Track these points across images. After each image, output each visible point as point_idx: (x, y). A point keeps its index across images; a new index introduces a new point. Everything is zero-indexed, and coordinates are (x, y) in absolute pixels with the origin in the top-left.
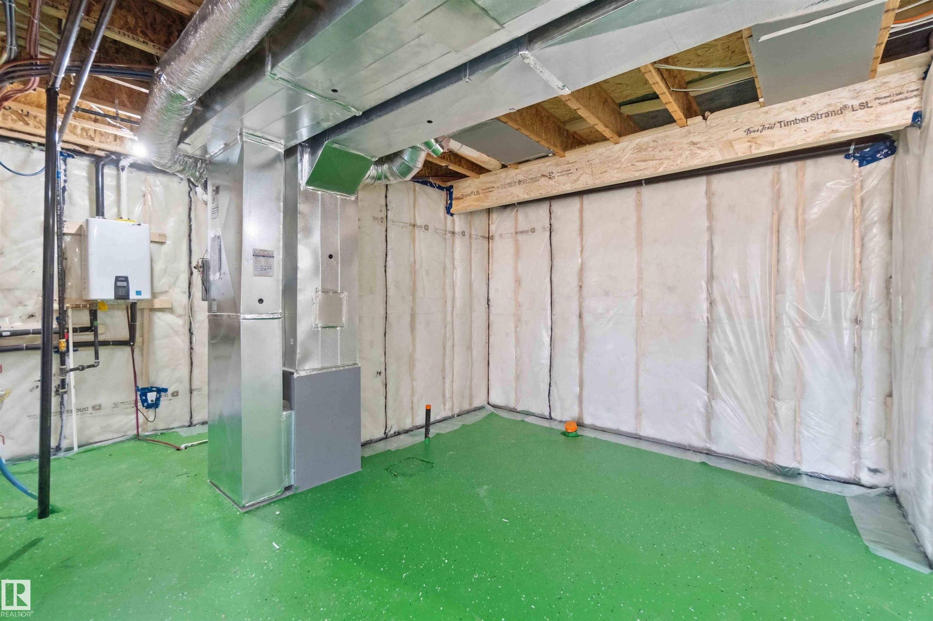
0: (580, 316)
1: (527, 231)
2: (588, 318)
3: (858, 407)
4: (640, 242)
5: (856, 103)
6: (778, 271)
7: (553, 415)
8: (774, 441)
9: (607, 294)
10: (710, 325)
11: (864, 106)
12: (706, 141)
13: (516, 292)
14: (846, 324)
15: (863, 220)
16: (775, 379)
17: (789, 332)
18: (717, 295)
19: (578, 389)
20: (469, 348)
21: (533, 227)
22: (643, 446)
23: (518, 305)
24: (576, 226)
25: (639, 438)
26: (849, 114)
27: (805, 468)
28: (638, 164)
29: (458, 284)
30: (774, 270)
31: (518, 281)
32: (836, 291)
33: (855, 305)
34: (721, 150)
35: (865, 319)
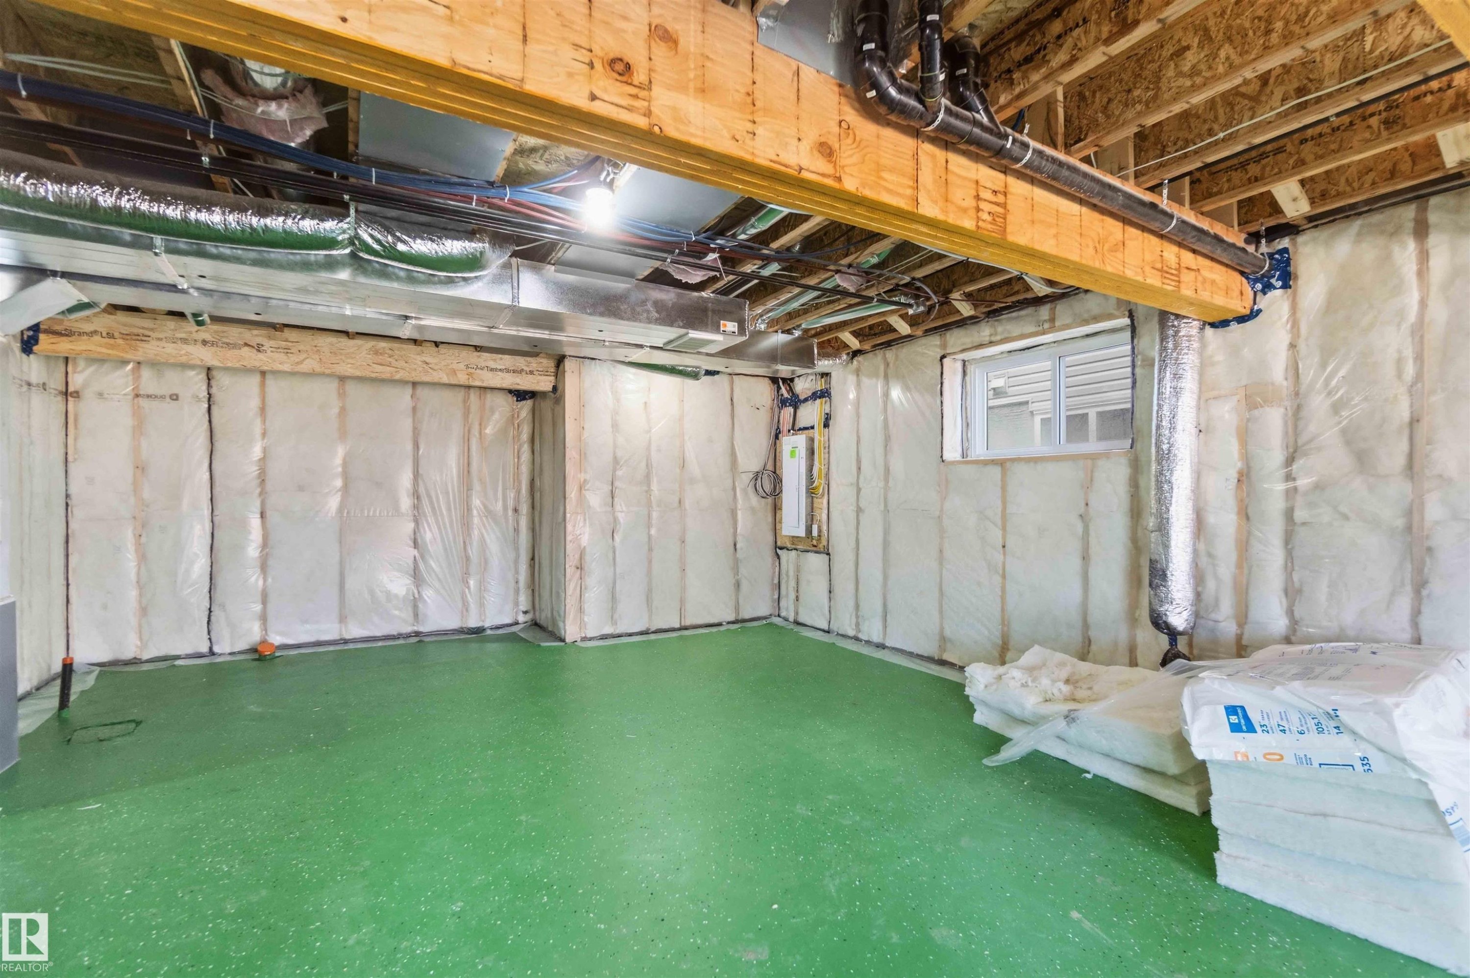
0: (263, 515)
1: (163, 397)
2: (275, 518)
3: (517, 572)
4: (345, 434)
5: (528, 369)
6: (468, 472)
7: (216, 649)
8: (467, 610)
10: (416, 518)
11: (531, 372)
12: (436, 364)
13: (137, 483)
14: (510, 513)
15: (519, 440)
16: (468, 559)
17: (476, 518)
18: (422, 490)
19: (260, 606)
21: (176, 392)
22: (351, 646)
23: (142, 504)
24: (255, 403)
25: (346, 642)
26: (524, 375)
27: (487, 624)
28: (375, 366)
30: (466, 473)
32: (505, 489)
33: (515, 498)
34: (447, 375)
35: (520, 509)
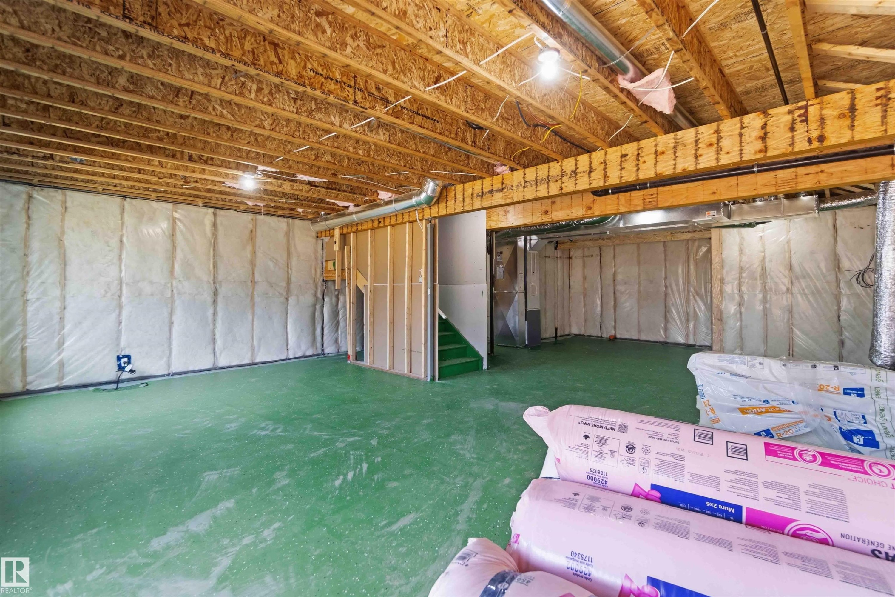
0: (614, 293)
1: (589, 256)
2: (618, 294)
4: (639, 263)
6: (688, 275)
7: (603, 336)
8: (688, 336)
9: (626, 283)
10: (666, 294)
11: (701, 231)
13: (584, 283)
17: (691, 297)
18: (668, 285)
19: (614, 324)
20: (563, 308)
21: (592, 254)
23: (585, 289)
24: (612, 255)
25: (640, 340)
26: (697, 232)
29: (559, 279)
31: (585, 278)
32: (706, 283)
